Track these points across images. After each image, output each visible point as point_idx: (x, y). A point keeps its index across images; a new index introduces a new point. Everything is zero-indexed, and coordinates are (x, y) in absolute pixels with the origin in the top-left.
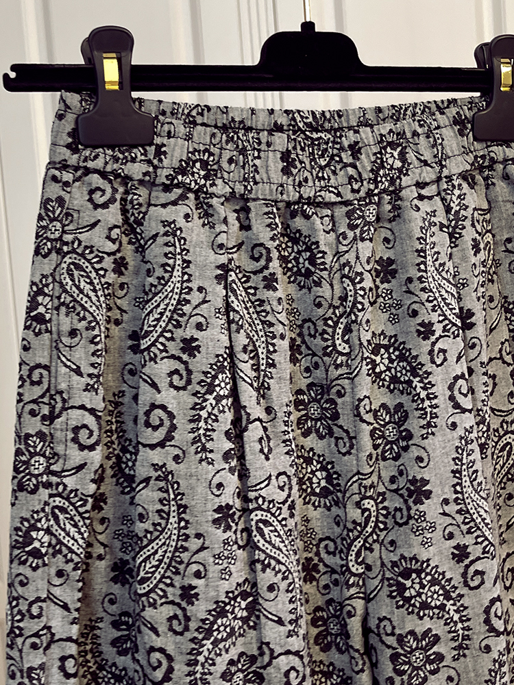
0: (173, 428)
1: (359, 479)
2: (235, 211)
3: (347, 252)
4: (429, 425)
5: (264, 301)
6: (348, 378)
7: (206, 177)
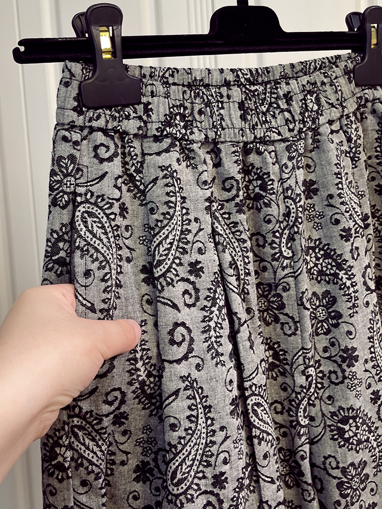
0: (192, 340)
1: (303, 353)
2: (208, 152)
3: (289, 178)
4: (354, 306)
5: (238, 223)
6: (292, 276)
7: (185, 127)
